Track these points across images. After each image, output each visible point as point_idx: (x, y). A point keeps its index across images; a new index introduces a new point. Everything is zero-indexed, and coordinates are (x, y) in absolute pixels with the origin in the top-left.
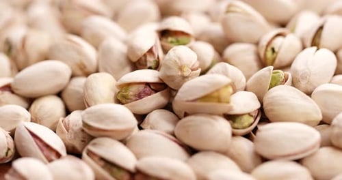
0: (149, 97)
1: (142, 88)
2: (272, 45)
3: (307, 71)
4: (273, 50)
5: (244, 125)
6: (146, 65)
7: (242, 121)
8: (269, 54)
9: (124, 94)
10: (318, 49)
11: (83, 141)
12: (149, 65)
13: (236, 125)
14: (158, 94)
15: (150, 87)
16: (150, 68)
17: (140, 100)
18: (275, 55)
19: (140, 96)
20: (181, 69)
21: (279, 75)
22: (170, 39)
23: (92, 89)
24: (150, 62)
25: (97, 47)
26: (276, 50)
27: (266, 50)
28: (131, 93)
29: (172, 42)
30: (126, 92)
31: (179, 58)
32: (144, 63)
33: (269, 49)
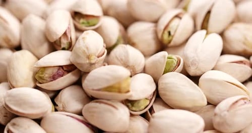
0: (62, 78)
1: (55, 70)
2: (169, 29)
3: (196, 58)
4: (169, 33)
5: (141, 109)
6: (60, 46)
7: (140, 105)
8: (166, 37)
9: (41, 75)
10: (207, 34)
11: (5, 116)
12: (63, 46)
13: (134, 109)
14: (70, 74)
15: (63, 68)
16: (64, 49)
17: (54, 81)
18: (171, 38)
19: (54, 78)
20: (89, 57)
21: (172, 62)
22: (82, 21)
23: (13, 69)
24: (64, 44)
25: (21, 21)
26: (172, 33)
27: (163, 33)
28: (47, 75)
29: (83, 23)
30: (42, 74)
31: (87, 48)
32: (59, 44)
33: (166, 33)
